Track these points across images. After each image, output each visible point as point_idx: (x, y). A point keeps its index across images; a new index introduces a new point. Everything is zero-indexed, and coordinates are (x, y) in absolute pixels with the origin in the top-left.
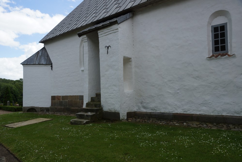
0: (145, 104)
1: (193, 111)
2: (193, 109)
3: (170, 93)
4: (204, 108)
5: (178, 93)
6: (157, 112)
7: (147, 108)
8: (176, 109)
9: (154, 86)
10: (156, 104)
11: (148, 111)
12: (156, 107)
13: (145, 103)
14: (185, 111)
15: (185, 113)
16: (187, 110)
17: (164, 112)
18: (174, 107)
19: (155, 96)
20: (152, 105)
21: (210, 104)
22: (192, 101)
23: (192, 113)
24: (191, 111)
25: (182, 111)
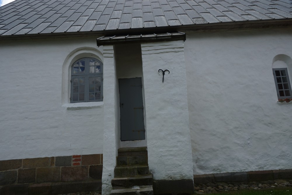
0: (202, 163)
1: (270, 166)
2: (271, 164)
3: (238, 144)
4: (283, 161)
5: (249, 143)
6: (221, 172)
7: (206, 169)
8: (249, 166)
9: (214, 135)
10: (220, 160)
11: (207, 173)
12: (220, 166)
13: (203, 160)
14: (260, 168)
15: (261, 170)
16: (263, 166)
17: (233, 172)
18: (247, 163)
19: (217, 150)
20: (214, 163)
21: (289, 155)
22: (268, 153)
23: (270, 169)
24: (268, 167)
25: (256, 168)
